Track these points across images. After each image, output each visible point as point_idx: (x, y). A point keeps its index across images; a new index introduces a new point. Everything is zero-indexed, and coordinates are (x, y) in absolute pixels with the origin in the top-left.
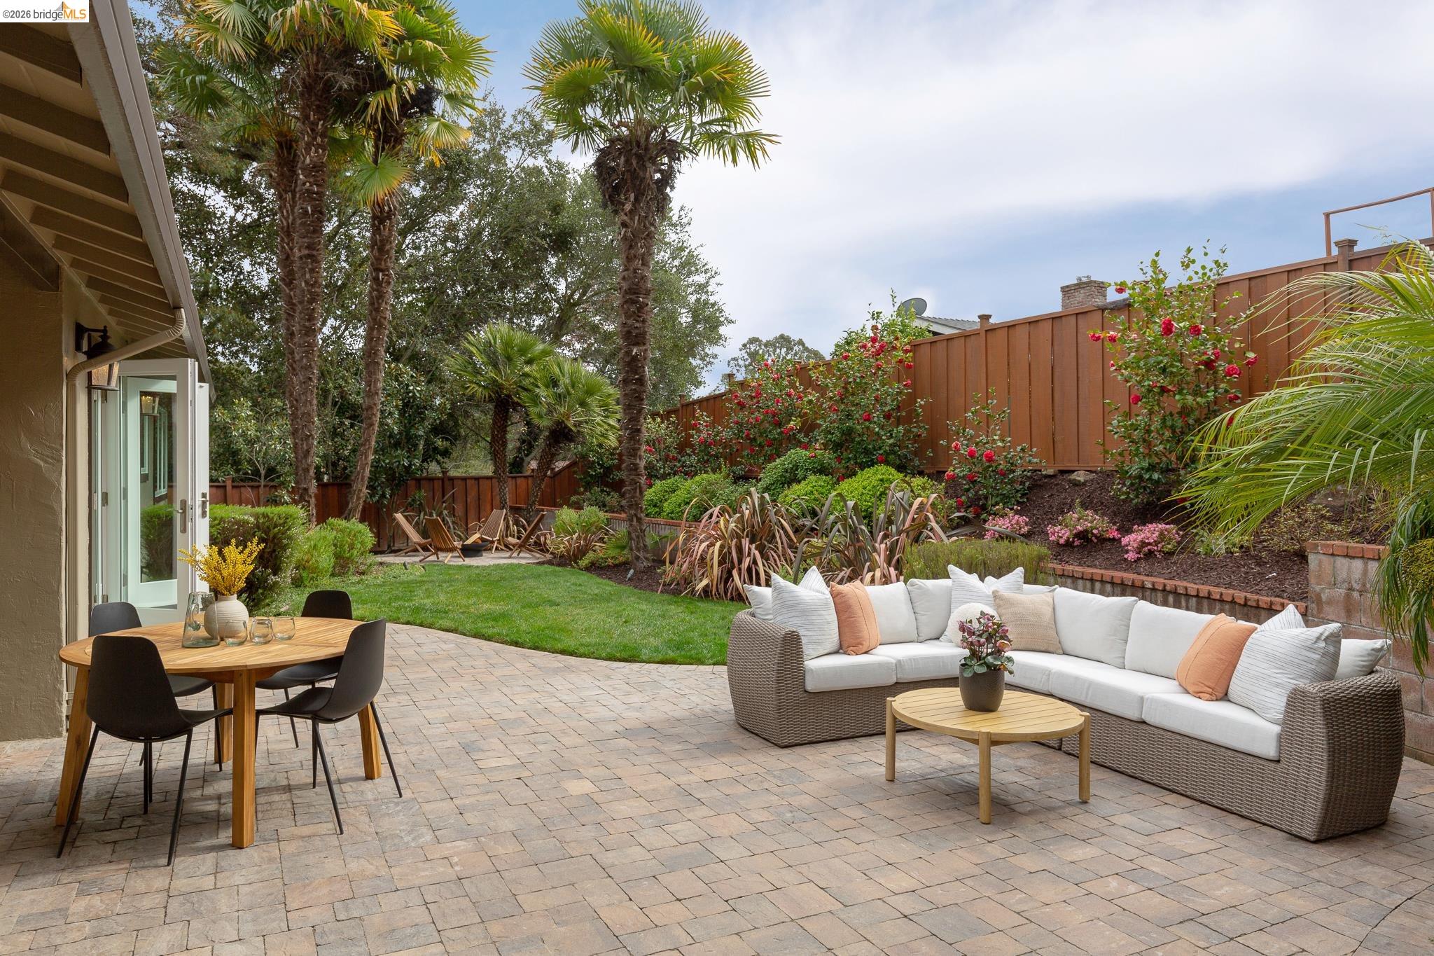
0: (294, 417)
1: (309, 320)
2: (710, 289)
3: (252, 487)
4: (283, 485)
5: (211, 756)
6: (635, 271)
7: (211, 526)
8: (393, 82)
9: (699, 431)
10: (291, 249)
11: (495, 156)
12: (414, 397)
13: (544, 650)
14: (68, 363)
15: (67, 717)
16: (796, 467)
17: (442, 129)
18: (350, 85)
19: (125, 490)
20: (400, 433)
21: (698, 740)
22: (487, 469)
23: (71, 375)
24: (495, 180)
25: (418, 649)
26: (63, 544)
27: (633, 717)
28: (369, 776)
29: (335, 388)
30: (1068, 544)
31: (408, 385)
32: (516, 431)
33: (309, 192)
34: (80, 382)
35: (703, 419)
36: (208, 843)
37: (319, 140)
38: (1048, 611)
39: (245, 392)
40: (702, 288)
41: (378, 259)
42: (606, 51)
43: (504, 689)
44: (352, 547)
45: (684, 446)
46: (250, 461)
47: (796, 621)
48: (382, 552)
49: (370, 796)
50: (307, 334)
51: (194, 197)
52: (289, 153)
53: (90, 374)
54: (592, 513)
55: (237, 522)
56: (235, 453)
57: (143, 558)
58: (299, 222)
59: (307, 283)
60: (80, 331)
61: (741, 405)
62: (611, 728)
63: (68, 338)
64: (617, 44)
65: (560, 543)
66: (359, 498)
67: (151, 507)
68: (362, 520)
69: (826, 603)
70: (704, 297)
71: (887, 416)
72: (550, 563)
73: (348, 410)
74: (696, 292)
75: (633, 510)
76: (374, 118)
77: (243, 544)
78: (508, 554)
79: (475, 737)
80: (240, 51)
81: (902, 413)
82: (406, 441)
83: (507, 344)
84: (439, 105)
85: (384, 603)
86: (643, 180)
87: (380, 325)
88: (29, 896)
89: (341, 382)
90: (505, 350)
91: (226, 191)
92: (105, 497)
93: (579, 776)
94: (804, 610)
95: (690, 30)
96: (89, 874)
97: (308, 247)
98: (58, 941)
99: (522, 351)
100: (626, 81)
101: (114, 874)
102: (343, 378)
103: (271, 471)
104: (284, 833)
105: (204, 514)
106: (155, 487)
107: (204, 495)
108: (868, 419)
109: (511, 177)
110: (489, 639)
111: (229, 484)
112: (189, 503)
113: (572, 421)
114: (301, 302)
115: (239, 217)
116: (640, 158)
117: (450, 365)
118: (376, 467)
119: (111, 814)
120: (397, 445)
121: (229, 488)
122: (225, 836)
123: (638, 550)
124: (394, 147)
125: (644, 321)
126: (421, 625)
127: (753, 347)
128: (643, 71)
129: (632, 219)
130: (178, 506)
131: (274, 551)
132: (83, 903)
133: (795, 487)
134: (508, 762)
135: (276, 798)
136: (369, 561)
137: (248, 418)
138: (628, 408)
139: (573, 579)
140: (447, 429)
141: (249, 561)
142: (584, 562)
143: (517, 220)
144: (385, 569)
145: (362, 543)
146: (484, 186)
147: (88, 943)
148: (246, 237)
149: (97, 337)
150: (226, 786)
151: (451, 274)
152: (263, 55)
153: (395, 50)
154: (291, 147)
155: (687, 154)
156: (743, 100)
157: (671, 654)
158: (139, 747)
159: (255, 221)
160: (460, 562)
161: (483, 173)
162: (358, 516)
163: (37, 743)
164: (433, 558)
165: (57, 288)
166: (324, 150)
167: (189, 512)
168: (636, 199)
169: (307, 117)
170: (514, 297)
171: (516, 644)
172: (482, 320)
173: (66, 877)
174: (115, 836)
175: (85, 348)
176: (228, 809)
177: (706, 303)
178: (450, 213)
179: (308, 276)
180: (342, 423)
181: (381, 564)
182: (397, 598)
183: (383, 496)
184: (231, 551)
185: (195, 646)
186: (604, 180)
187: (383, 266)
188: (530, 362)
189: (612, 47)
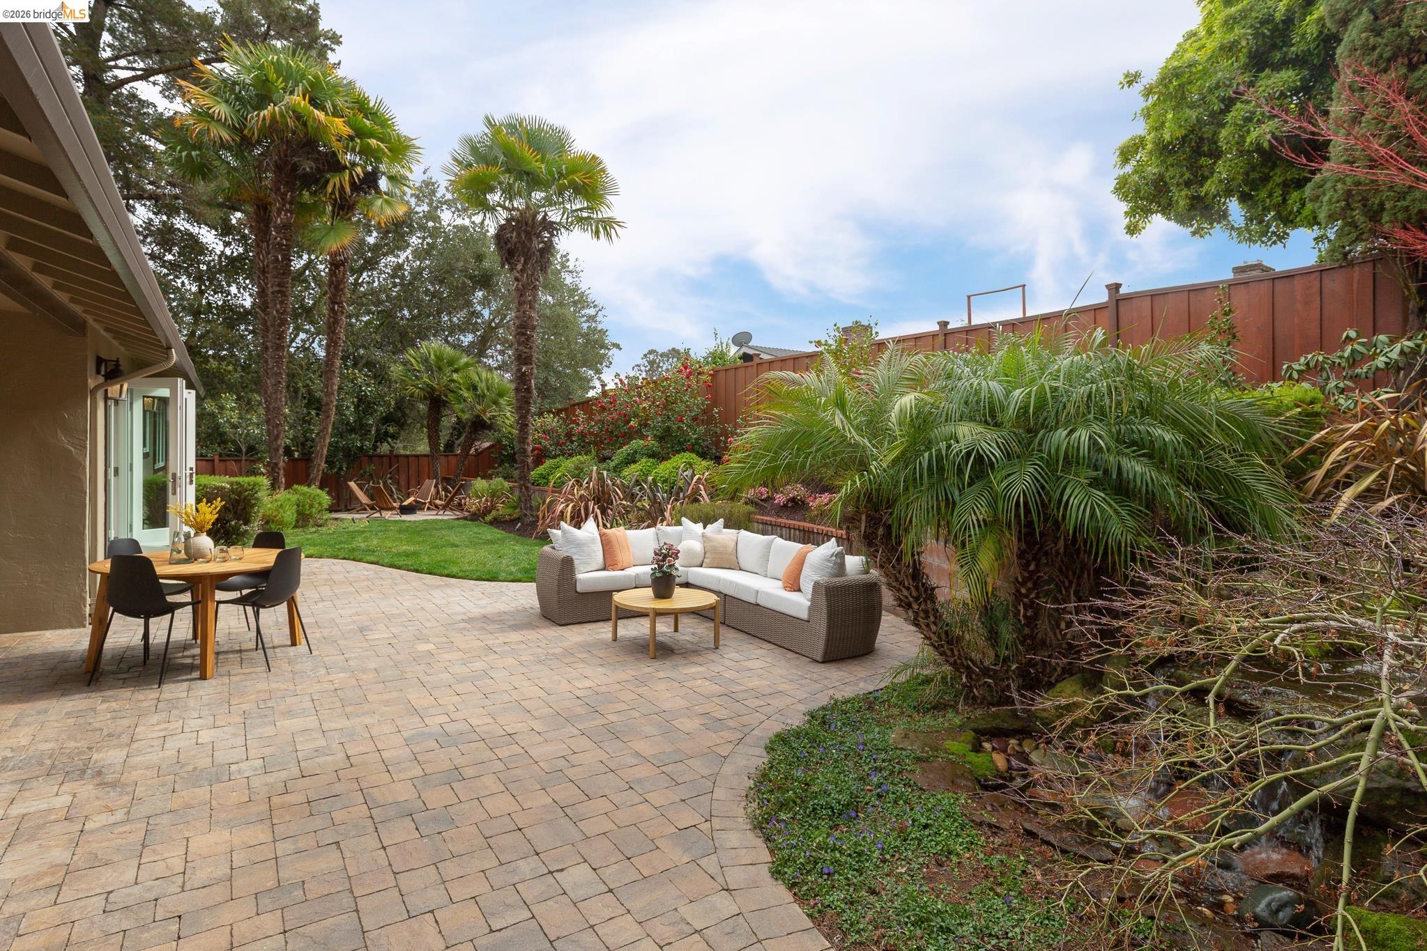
0: (267, 409)
1: (279, 339)
2: (598, 319)
3: (236, 461)
4: (260, 460)
5: (190, 636)
6: (524, 313)
7: (197, 491)
8: (345, 167)
9: (578, 425)
10: (266, 284)
11: (432, 216)
12: (366, 395)
13: (435, 574)
14: (91, 383)
15: (90, 615)
16: (636, 452)
17: (385, 206)
18: (311, 168)
19: (131, 465)
20: (355, 422)
21: (512, 623)
22: (423, 448)
23: (94, 392)
24: (435, 233)
25: (347, 575)
26: (88, 502)
27: (476, 612)
28: (294, 644)
29: (304, 387)
30: (785, 506)
31: (361, 387)
32: (448, 421)
33: (280, 244)
34: (100, 396)
35: (581, 415)
36: (184, 678)
37: (288, 206)
38: (732, 544)
39: (230, 388)
40: (592, 318)
41: (334, 295)
42: (502, 158)
43: (399, 598)
44: (311, 506)
45: (569, 435)
46: (234, 442)
47: (573, 550)
48: (336, 511)
49: (292, 654)
50: (277, 349)
51: (191, 235)
52: (265, 213)
53: (106, 391)
54: (499, 482)
55: (217, 488)
56: (223, 434)
57: (144, 513)
58: (271, 266)
59: (277, 311)
60: (99, 361)
61: (603, 409)
62: (460, 618)
63: (91, 366)
64: (509, 153)
65: (473, 504)
66: (318, 471)
67: (151, 477)
68: (321, 488)
69: (593, 540)
70: (594, 325)
71: (695, 419)
72: (465, 518)
73: (315, 403)
74: (587, 321)
75: (524, 483)
76: (333, 192)
77: (209, 501)
78: (435, 512)
79: (370, 623)
80: (227, 137)
81: (704, 417)
82: (359, 428)
83: (439, 358)
84: (383, 184)
85: (330, 546)
86: (529, 249)
87: (336, 343)
88: (71, 704)
89: (308, 382)
90: (437, 362)
91: (216, 230)
92: (116, 471)
93: (428, 641)
94: (579, 545)
95: (563, 146)
96: (109, 693)
97: (279, 285)
98: (91, 721)
99: (450, 363)
100: (515, 181)
101: (126, 693)
102: (310, 379)
103: (251, 449)
104: (232, 672)
105: (191, 482)
106: (154, 463)
107: (191, 469)
108: (681, 421)
109: (444, 232)
110: (399, 568)
111: (217, 458)
112: (178, 475)
113: (488, 415)
114: (273, 326)
115: (228, 252)
116: (528, 234)
117: (396, 370)
118: (334, 448)
119: (121, 666)
120: (353, 430)
121: (217, 461)
122: (196, 674)
123: (526, 509)
124: (347, 213)
125: (531, 348)
126: (354, 560)
127: (652, 357)
128: (528, 174)
129: (522, 276)
130: (170, 477)
131: (245, 508)
132: (105, 706)
133: (633, 466)
134: (386, 636)
135: (231, 656)
136: (325, 517)
137: (232, 409)
138: (519, 409)
139: (476, 530)
140: (397, 419)
141: (214, 512)
142: (489, 518)
143: (449, 264)
144: (339, 522)
145: (320, 504)
146: (424, 238)
147: (109, 722)
148: (233, 267)
149: (111, 366)
150: (197, 651)
151: (398, 303)
152: (243, 143)
153: (348, 144)
154: (266, 208)
155: (563, 230)
156: (601, 196)
157: (519, 576)
158: (142, 621)
159: (240, 255)
160: (398, 518)
161: (423, 228)
162: (317, 483)
163: (68, 631)
164: (377, 515)
165: (84, 335)
166: (292, 214)
167: (178, 481)
168: (525, 262)
169: (279, 189)
170: (450, 320)
171: (417, 571)
172: (424, 337)
173: (93, 695)
174: (125, 676)
175: (103, 373)
176: (198, 662)
177: (595, 329)
178: (398, 256)
179: (278, 306)
180: (309, 413)
181: (336, 519)
182: (341, 542)
183: (341, 468)
184: (203, 505)
185: (179, 562)
186: (502, 247)
187: (338, 300)
188: (456, 371)
189: (505, 156)
